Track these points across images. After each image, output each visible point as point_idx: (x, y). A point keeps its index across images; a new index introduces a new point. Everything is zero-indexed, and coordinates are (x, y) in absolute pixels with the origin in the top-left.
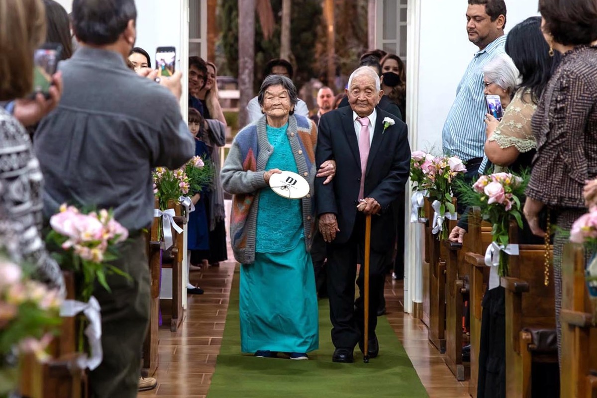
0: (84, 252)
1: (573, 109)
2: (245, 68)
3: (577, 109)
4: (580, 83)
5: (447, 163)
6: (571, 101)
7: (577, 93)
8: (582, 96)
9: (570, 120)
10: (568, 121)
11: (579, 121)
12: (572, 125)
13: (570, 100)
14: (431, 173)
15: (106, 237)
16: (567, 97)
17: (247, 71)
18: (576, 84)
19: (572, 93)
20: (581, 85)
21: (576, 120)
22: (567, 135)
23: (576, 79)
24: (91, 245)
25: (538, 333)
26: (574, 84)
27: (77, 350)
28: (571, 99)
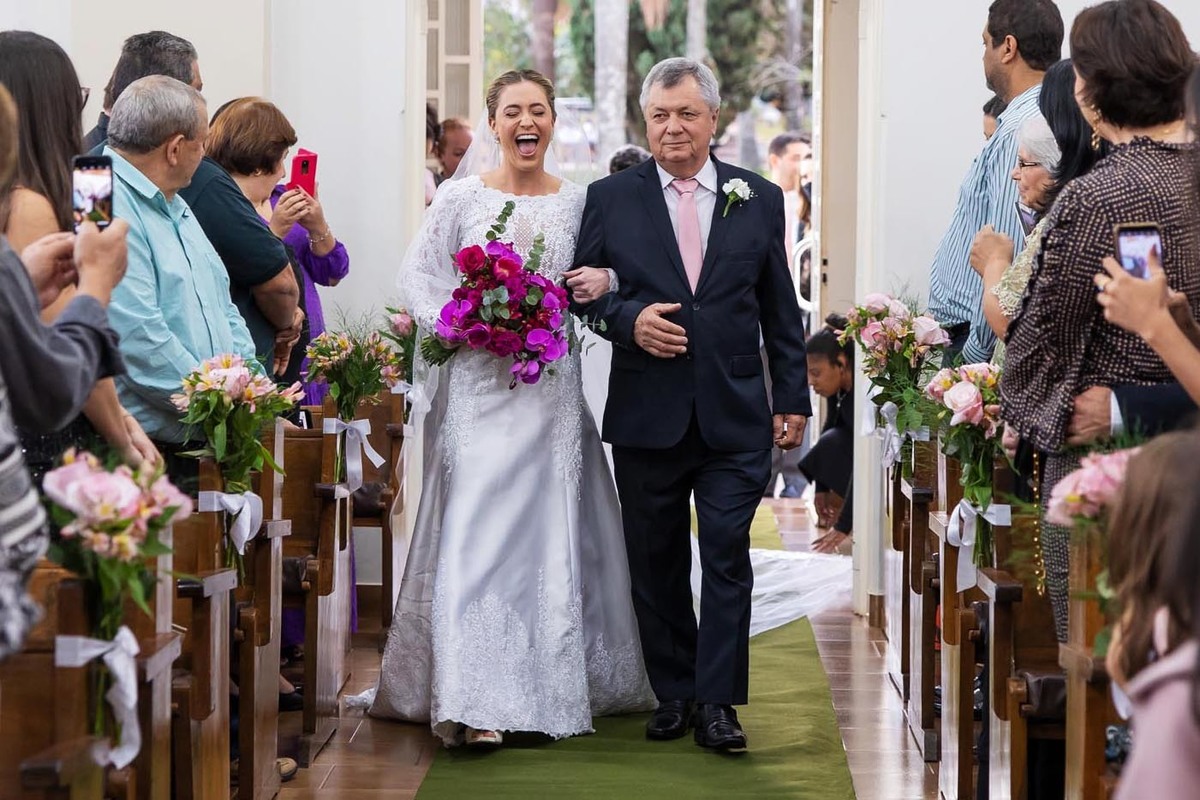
0: (101, 543)
1: (1073, 268)
2: (608, 87)
3: (1081, 270)
4: (1098, 220)
5: (910, 329)
6: (1071, 252)
7: (1088, 238)
8: (1096, 248)
9: (1064, 289)
10: (1062, 291)
11: (1083, 293)
12: (1067, 299)
13: (1070, 249)
14: (879, 348)
15: (146, 513)
16: (1066, 242)
17: (612, 95)
18: (1089, 219)
19: (1077, 236)
20: (1100, 224)
21: (1077, 292)
22: (1055, 317)
23: (1092, 210)
24: (114, 529)
25: (1039, 681)
26: (1086, 220)
27: (91, 730)
28: (1073, 247)
